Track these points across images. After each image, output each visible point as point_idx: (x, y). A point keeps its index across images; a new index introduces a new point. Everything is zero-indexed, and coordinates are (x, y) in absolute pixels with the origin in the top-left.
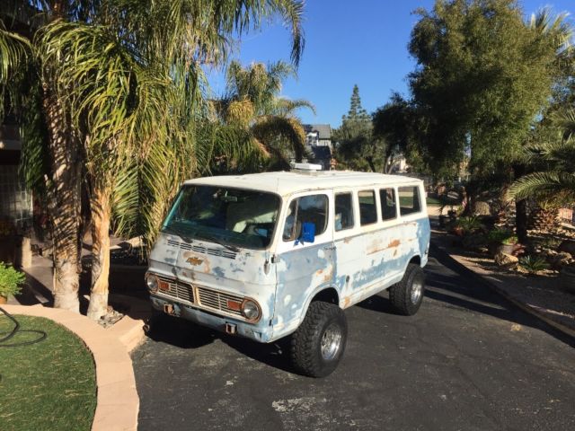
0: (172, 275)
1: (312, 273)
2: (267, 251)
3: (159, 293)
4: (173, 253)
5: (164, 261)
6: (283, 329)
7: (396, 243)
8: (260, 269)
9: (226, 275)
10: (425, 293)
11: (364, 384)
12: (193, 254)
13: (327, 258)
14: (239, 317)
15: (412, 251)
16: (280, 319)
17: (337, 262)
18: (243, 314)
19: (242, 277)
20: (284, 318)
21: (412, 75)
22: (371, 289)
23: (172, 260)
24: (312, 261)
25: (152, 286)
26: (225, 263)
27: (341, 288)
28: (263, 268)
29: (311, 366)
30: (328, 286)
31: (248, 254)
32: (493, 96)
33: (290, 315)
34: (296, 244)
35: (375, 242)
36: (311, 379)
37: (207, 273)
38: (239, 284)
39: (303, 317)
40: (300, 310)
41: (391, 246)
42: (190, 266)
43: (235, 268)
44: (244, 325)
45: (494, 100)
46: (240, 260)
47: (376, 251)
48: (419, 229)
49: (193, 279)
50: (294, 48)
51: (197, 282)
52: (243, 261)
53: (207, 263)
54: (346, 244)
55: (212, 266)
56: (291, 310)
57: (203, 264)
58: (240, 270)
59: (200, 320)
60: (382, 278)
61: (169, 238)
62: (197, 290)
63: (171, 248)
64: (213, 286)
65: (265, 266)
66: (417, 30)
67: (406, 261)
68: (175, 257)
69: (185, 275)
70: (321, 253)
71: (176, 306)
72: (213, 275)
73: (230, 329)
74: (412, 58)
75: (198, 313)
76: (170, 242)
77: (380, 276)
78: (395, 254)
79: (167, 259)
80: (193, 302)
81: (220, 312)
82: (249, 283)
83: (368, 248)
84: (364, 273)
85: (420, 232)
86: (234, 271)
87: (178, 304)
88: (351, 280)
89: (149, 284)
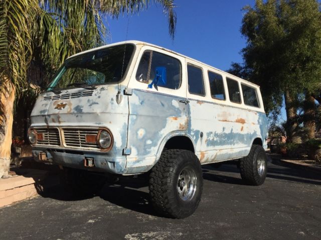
0: (45, 124)
1: (167, 117)
2: (119, 84)
3: (37, 145)
4: (46, 105)
5: (39, 114)
6: (138, 161)
7: (242, 121)
8: (112, 99)
9: (84, 111)
10: (268, 169)
11: (221, 224)
12: (60, 101)
13: (181, 109)
14: (96, 150)
15: (255, 133)
16: (134, 151)
17: (191, 115)
18: (98, 145)
19: (97, 109)
20: (138, 151)
21: (244, 50)
22: (224, 152)
23: (44, 111)
24: (166, 106)
25: (32, 140)
26: (83, 101)
27: (196, 141)
28: (115, 98)
29: (167, 203)
30: (183, 134)
31: (103, 89)
32: (304, 43)
33: (145, 149)
34: (150, 86)
35: (224, 114)
36: (170, 220)
37: (69, 113)
38: (94, 115)
39: (159, 155)
40: (156, 148)
41: (238, 121)
42: (57, 111)
43: (91, 102)
44: (99, 157)
45: (304, 45)
46: (96, 95)
47: (226, 121)
48: (259, 118)
49: (59, 122)
50: (170, 23)
51: (62, 124)
52: (98, 96)
53: (70, 104)
54: (199, 104)
55: (73, 107)
56: (145, 145)
57: (67, 107)
58: (95, 103)
59: (66, 161)
60: (232, 146)
61: (45, 96)
62: (62, 132)
63: (45, 102)
64: (74, 124)
65: (117, 96)
66: (245, 18)
67: (251, 139)
68: (47, 108)
69: (53, 121)
70: (175, 103)
71: (48, 154)
72: (73, 113)
73: (87, 164)
74: (244, 37)
75: (64, 154)
76: (46, 98)
77: (231, 143)
78: (242, 129)
79: (41, 112)
80: (59, 145)
81: (80, 148)
82: (103, 113)
83: (219, 116)
84: (216, 135)
85: (260, 121)
86: (91, 105)
87: (49, 150)
88: (205, 136)
89: (30, 138)
